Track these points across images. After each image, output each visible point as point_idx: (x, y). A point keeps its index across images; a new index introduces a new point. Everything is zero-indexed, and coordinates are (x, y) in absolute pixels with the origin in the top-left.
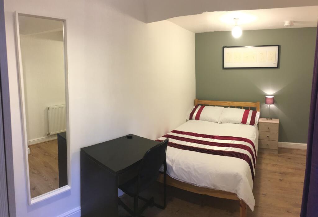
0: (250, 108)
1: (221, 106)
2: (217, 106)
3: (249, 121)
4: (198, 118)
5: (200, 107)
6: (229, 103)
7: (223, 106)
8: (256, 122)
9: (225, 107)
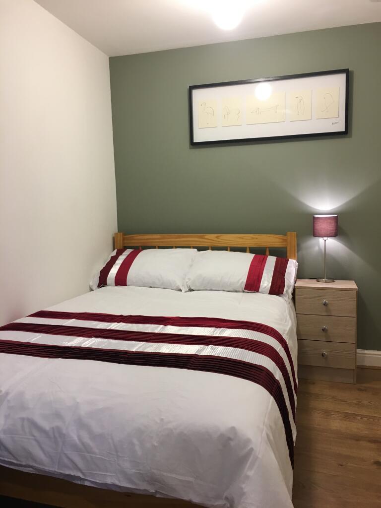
0: (268, 249)
1: (189, 247)
2: (176, 247)
3: (266, 282)
4: (121, 280)
5: (127, 252)
6: (211, 238)
7: (194, 248)
8: (289, 287)
9: (200, 249)
